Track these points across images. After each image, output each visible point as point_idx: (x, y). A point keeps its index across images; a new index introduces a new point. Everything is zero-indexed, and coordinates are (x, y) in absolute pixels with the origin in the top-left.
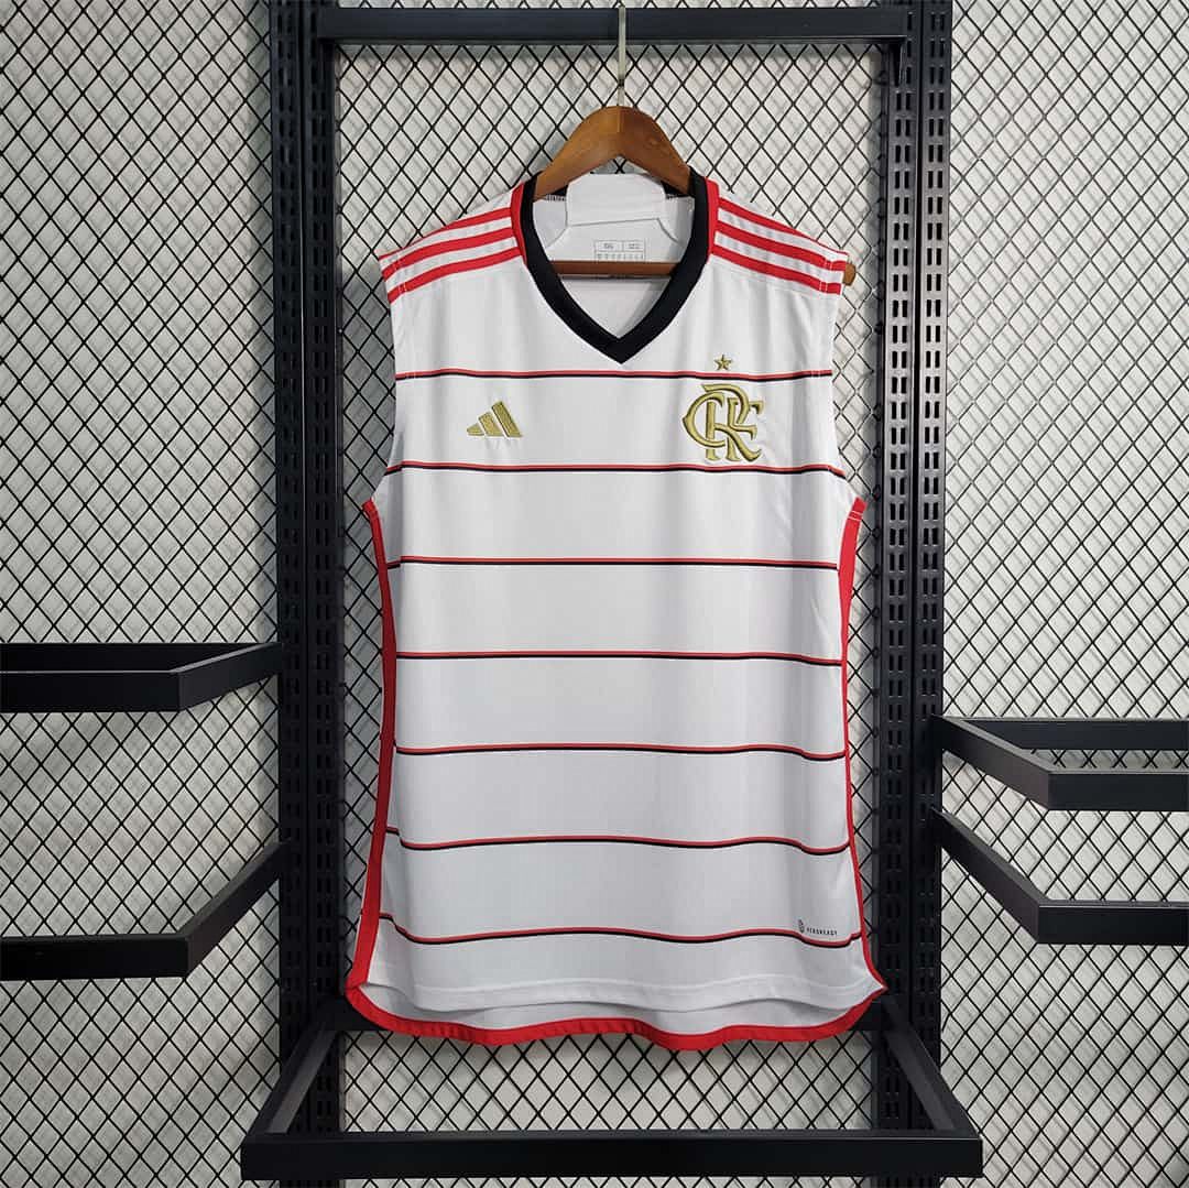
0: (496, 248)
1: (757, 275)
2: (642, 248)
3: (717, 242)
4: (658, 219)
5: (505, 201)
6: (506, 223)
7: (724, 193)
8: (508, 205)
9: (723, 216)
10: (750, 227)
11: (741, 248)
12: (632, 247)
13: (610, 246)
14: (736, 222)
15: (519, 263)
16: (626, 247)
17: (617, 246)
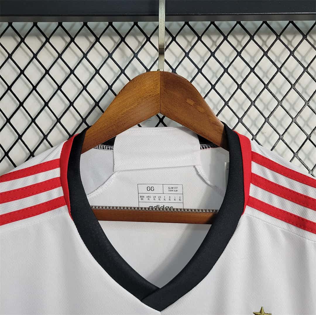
0: (43, 198)
1: (293, 228)
2: (180, 190)
3: (251, 194)
4: (194, 166)
5: (56, 154)
6: (56, 173)
7: (255, 148)
8: (59, 157)
9: (256, 168)
10: (284, 181)
11: (276, 201)
12: (171, 189)
13: (151, 189)
14: (269, 175)
15: (64, 212)
16: (166, 190)
17: (158, 189)
